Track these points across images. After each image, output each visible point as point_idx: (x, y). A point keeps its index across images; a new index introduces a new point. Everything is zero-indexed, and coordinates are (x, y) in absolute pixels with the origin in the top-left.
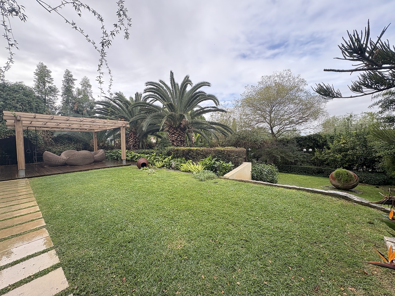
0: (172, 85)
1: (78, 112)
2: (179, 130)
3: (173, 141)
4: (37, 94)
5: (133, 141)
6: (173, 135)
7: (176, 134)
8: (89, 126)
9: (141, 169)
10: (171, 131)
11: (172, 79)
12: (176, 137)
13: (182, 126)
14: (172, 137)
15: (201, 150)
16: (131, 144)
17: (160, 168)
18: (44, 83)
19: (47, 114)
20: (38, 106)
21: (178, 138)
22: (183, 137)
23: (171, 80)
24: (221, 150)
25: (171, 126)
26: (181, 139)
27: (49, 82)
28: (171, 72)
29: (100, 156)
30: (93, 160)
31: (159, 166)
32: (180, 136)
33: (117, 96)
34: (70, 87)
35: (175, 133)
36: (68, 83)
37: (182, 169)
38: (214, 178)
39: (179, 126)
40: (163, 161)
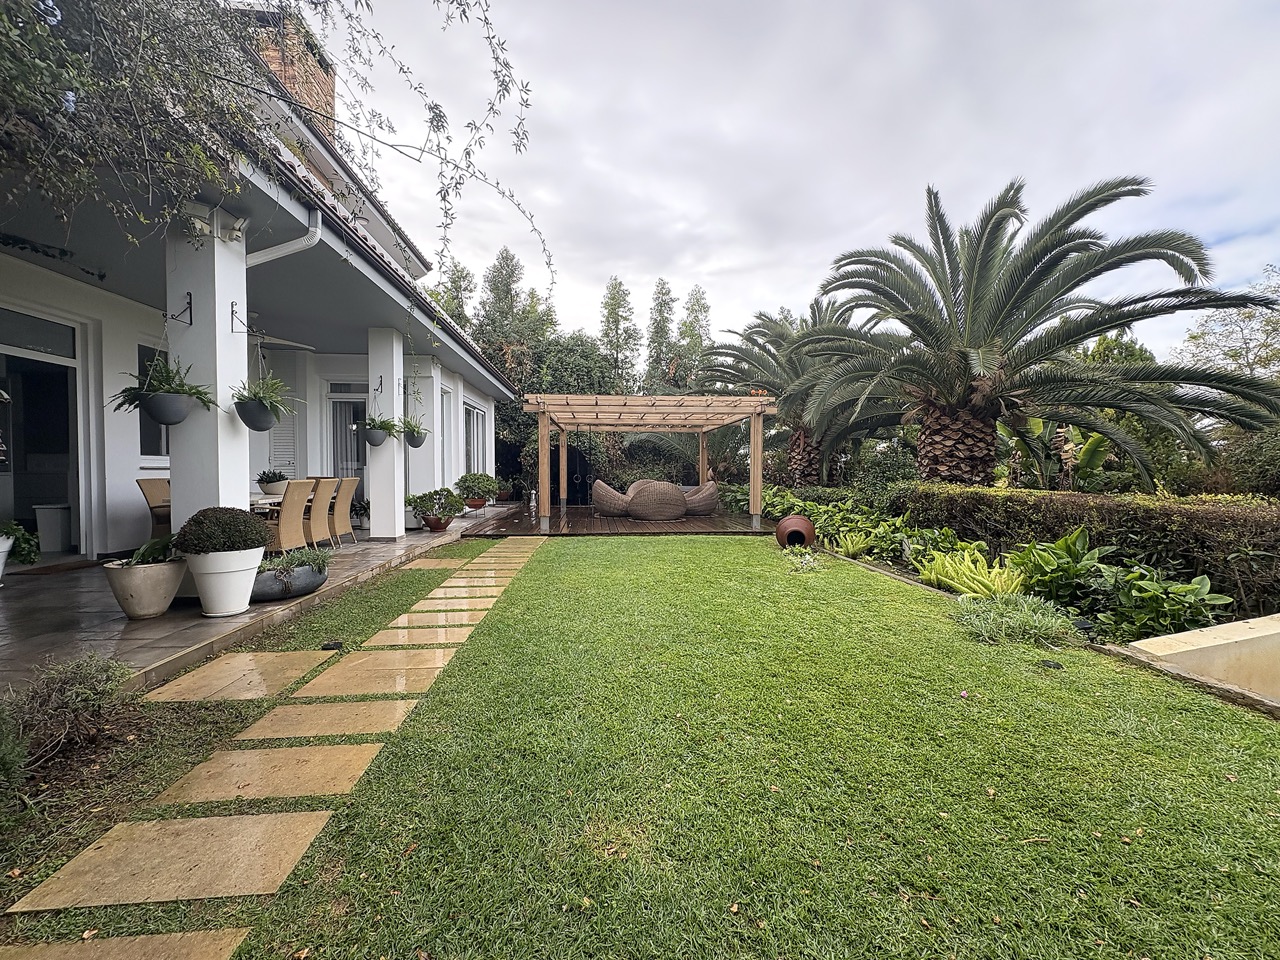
0: (937, 243)
1: (676, 384)
2: (964, 415)
3: (936, 460)
4: (603, 351)
5: (800, 460)
6: (937, 438)
7: (948, 433)
8: (683, 417)
9: (785, 551)
10: (931, 420)
11: (937, 220)
12: (949, 443)
13: (976, 398)
14: (930, 444)
15: (1031, 501)
16: (796, 469)
17: (854, 557)
18: (617, 322)
19: (617, 394)
20: (603, 378)
21: (960, 446)
22: (981, 445)
23: (933, 227)
24: (1147, 511)
25: (931, 403)
26: (972, 451)
27: (626, 319)
28: (930, 192)
29: (705, 499)
30: (682, 510)
31: (851, 550)
32: (969, 441)
33: (759, 321)
34: (664, 321)
35: (946, 427)
36: (661, 312)
37: (925, 574)
38: (1056, 640)
39: (965, 402)
40: (868, 534)
